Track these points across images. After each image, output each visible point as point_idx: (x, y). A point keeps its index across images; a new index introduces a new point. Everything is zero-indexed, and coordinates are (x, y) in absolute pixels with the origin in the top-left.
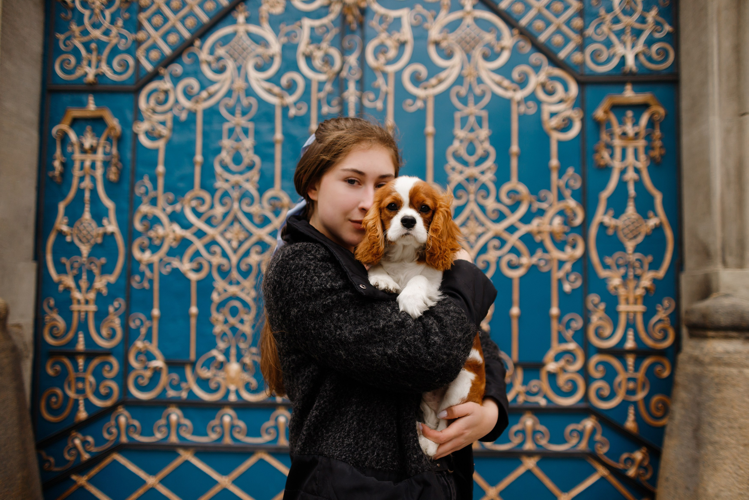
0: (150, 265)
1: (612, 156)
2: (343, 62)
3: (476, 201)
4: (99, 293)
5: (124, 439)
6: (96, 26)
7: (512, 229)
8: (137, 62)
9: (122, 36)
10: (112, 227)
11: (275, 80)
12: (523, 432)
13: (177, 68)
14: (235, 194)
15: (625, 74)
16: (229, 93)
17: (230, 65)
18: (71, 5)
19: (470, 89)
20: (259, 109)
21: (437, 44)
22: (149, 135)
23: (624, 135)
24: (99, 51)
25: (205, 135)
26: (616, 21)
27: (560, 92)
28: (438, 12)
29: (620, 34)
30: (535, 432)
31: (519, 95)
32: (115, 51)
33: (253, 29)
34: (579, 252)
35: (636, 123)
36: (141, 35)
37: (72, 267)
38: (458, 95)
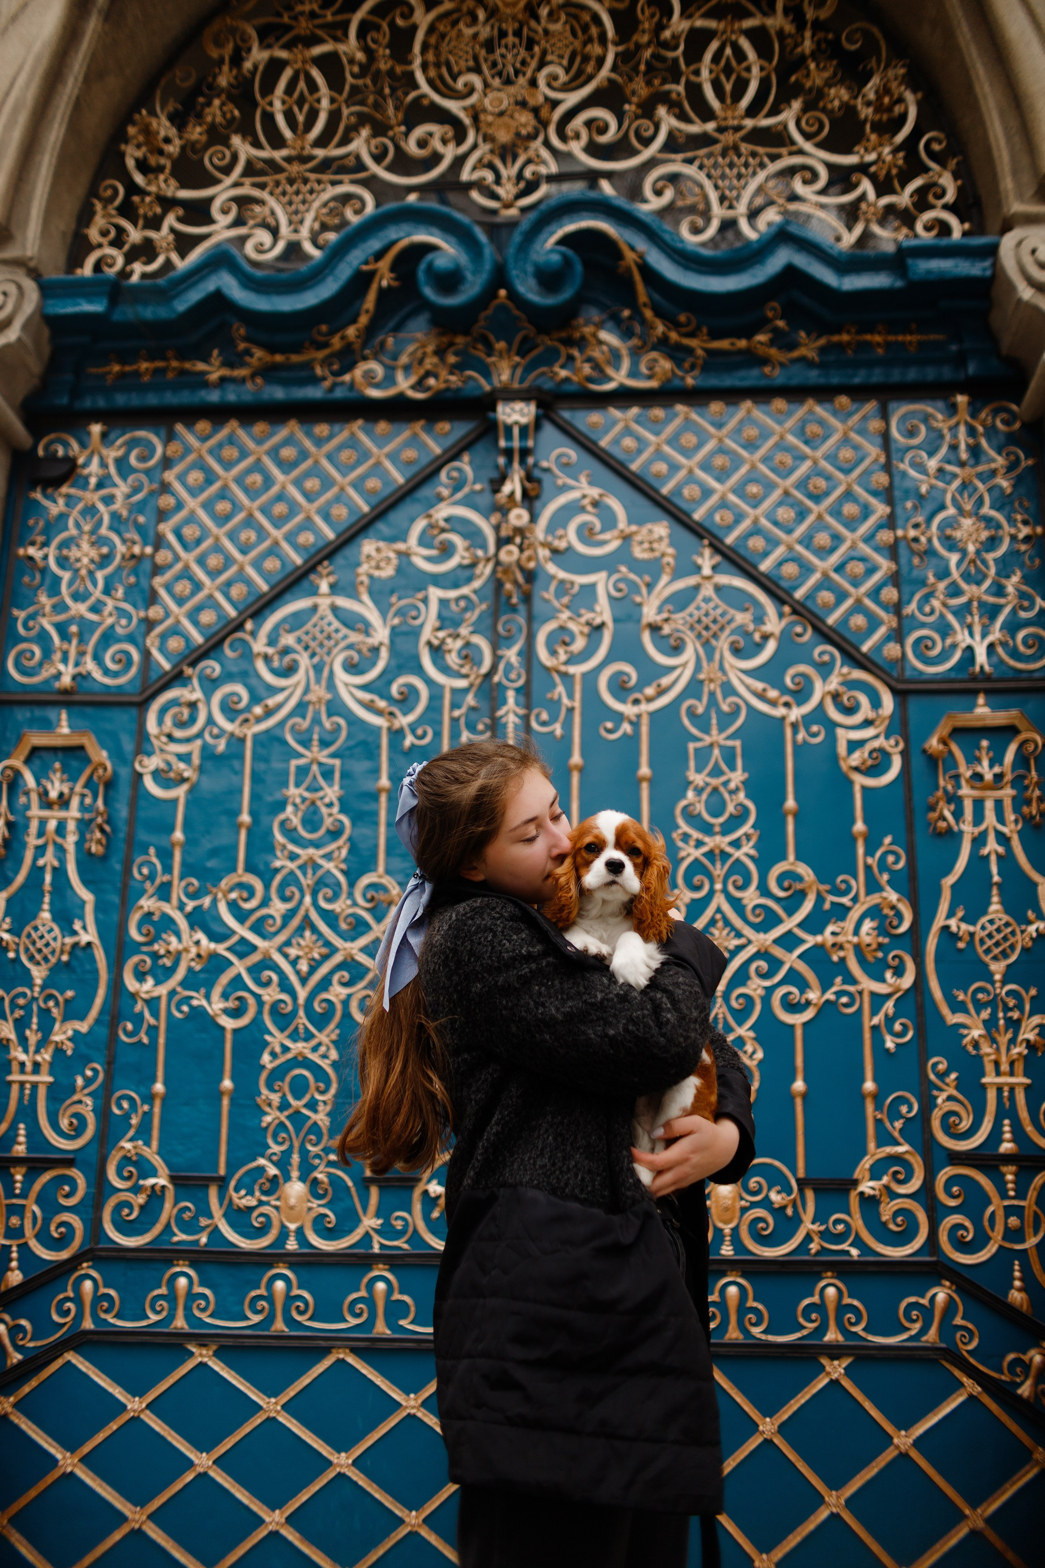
0: (152, 1003)
1: (958, 814)
2: (497, 659)
3: (725, 891)
4: (59, 1051)
5: (88, 1324)
6: (77, 597)
7: (788, 941)
8: (146, 655)
9: (120, 612)
10: (88, 935)
11: (379, 687)
12: (820, 1308)
13: (212, 667)
14: (307, 881)
15: (974, 678)
16: (301, 708)
17: (304, 661)
18: (41, 564)
19: (712, 701)
20: (349, 736)
21: (654, 628)
22: (161, 776)
23: (978, 777)
24: (82, 639)
25: (256, 778)
26: (954, 591)
27: (866, 710)
28: (656, 579)
29: (961, 612)
30: (842, 1309)
31: (795, 714)
32: (108, 638)
33: (342, 602)
34: (907, 981)
35: (998, 759)
36: (154, 612)
37: (14, 1006)
38: (691, 713)
